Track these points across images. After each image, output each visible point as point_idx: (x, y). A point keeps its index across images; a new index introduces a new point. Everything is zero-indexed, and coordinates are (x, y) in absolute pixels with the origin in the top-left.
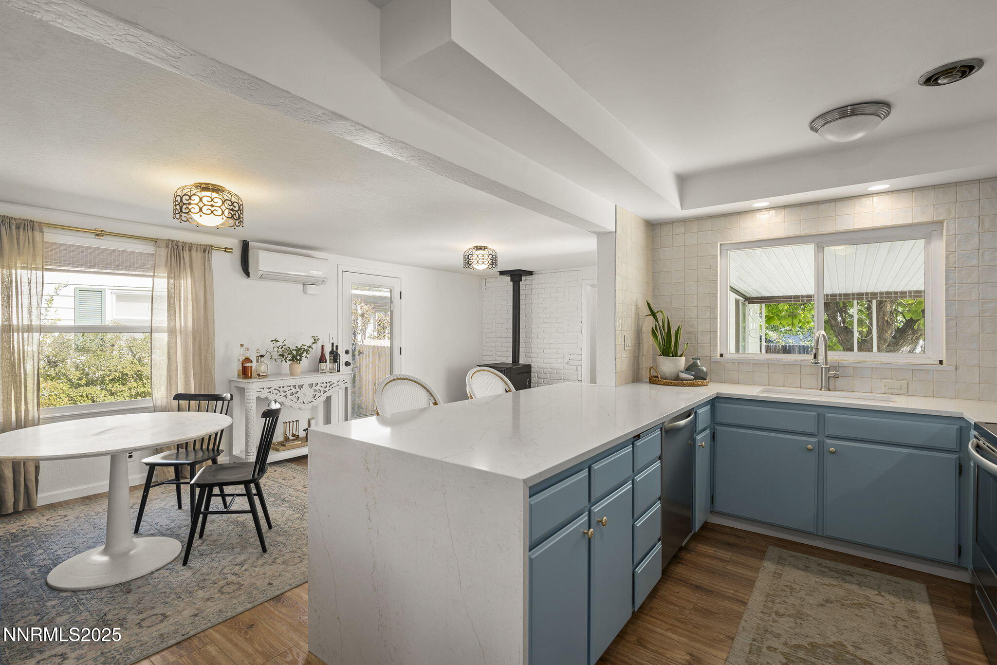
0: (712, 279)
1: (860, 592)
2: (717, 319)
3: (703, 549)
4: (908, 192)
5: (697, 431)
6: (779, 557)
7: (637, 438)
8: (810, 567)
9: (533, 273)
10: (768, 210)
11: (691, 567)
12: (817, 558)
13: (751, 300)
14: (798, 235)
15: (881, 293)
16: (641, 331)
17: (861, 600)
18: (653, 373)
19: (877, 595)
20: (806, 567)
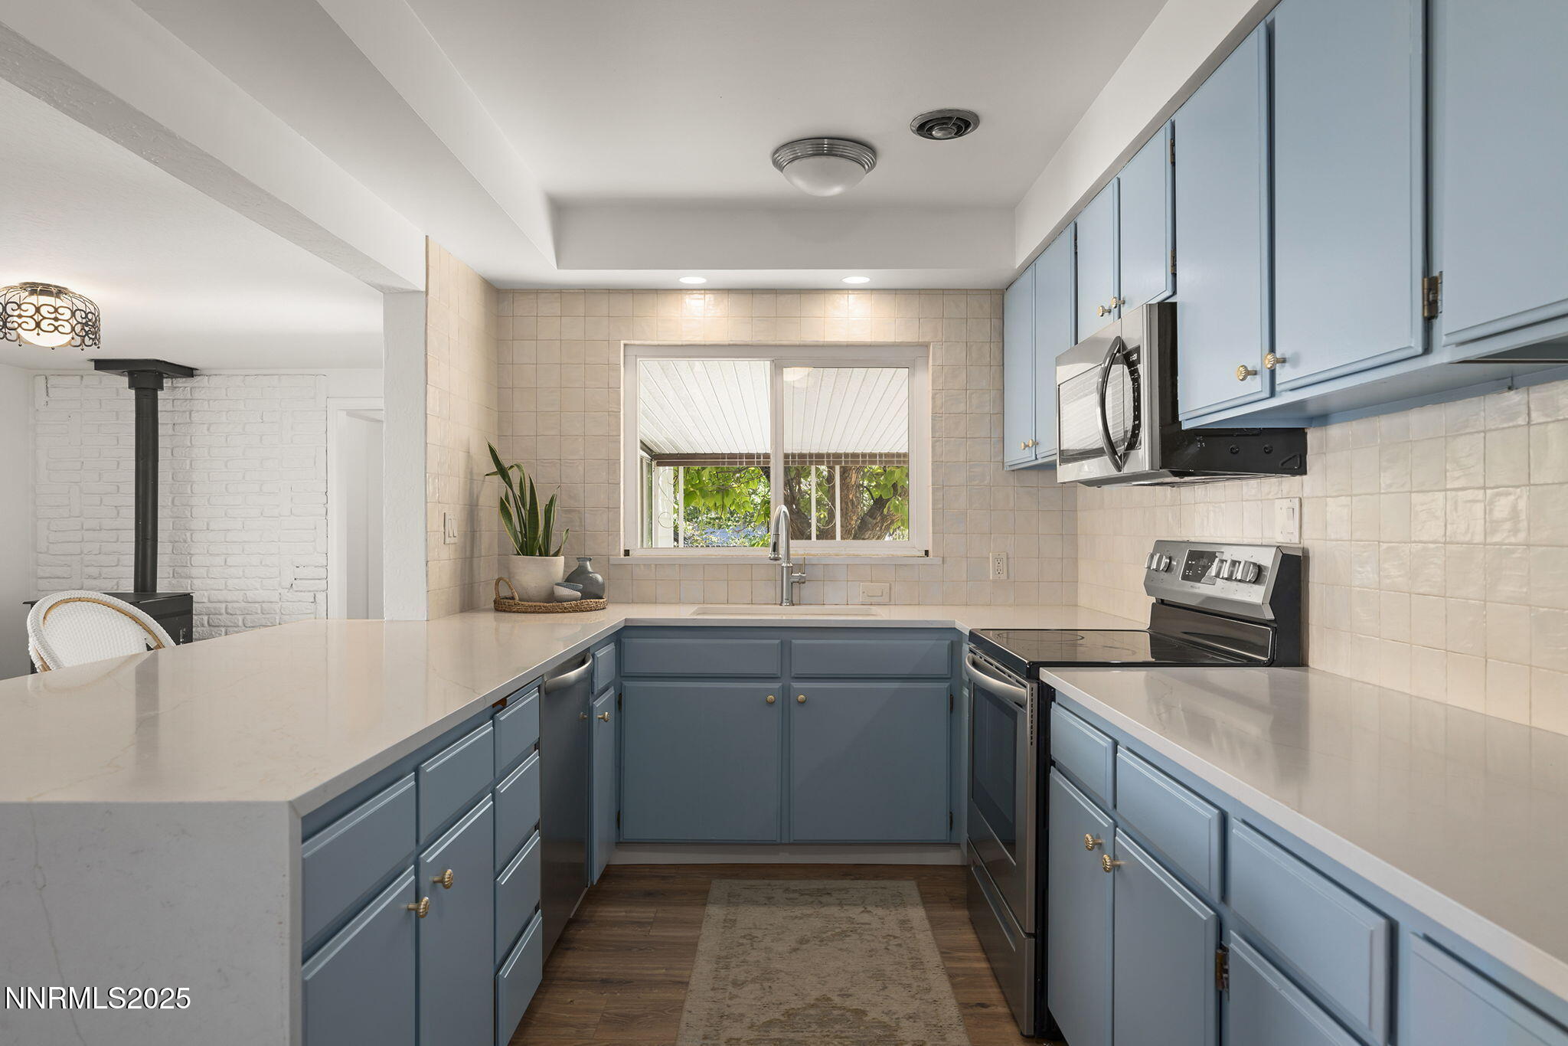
0: (610, 410)
1: (842, 915)
2: (619, 484)
3: (607, 914)
4: (889, 294)
5: (595, 693)
6: (729, 895)
7: (500, 706)
8: (773, 898)
9: (198, 372)
10: (703, 292)
11: (590, 951)
12: (781, 882)
13: (661, 459)
14: (747, 343)
15: (846, 455)
16: (477, 506)
17: (845, 926)
18: (505, 592)
19: (863, 912)
20: (769, 898)
